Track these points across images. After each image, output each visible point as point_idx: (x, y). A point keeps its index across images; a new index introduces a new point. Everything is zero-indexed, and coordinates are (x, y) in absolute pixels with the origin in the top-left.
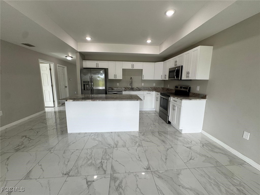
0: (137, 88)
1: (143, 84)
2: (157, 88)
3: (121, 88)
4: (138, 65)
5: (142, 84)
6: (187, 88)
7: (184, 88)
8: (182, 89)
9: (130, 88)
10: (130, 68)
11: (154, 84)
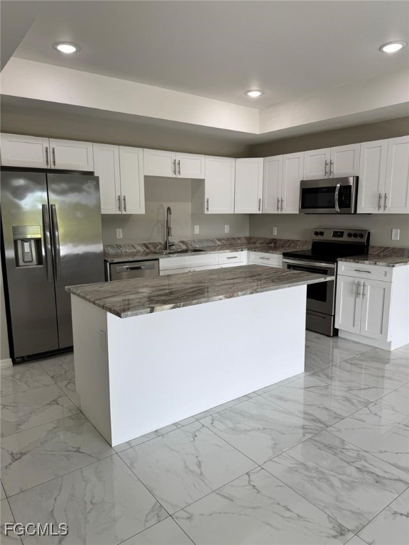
0: (181, 244)
1: (197, 230)
2: (234, 239)
3: (133, 246)
4: (193, 166)
5: (193, 229)
6: (362, 236)
7: (350, 235)
8: (345, 238)
9: (160, 243)
10: (169, 173)
11: (226, 226)
